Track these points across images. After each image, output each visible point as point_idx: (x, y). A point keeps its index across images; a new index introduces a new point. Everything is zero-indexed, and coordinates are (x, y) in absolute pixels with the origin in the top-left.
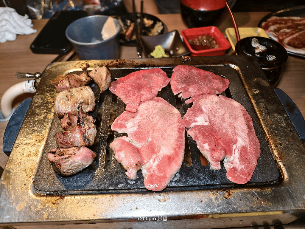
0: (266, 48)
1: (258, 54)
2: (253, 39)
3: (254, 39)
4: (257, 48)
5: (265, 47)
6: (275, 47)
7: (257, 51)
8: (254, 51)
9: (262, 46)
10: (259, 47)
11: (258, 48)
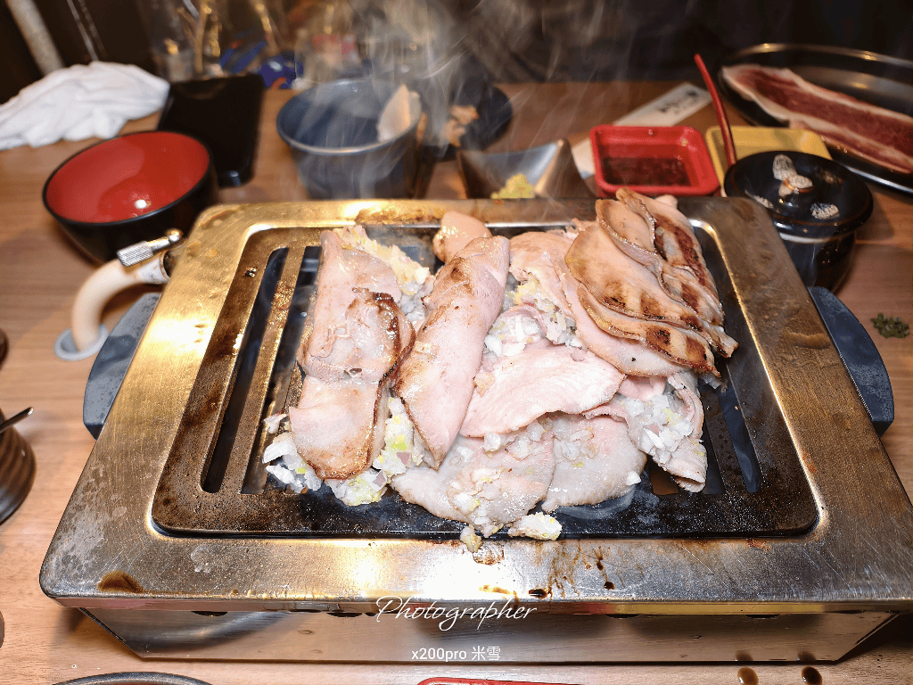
0: (810, 184)
1: (787, 198)
2: (777, 158)
3: (782, 157)
4: (787, 183)
5: (807, 180)
6: (840, 180)
7: (784, 191)
8: (777, 191)
9: (801, 178)
10: (790, 179)
11: (789, 182)
